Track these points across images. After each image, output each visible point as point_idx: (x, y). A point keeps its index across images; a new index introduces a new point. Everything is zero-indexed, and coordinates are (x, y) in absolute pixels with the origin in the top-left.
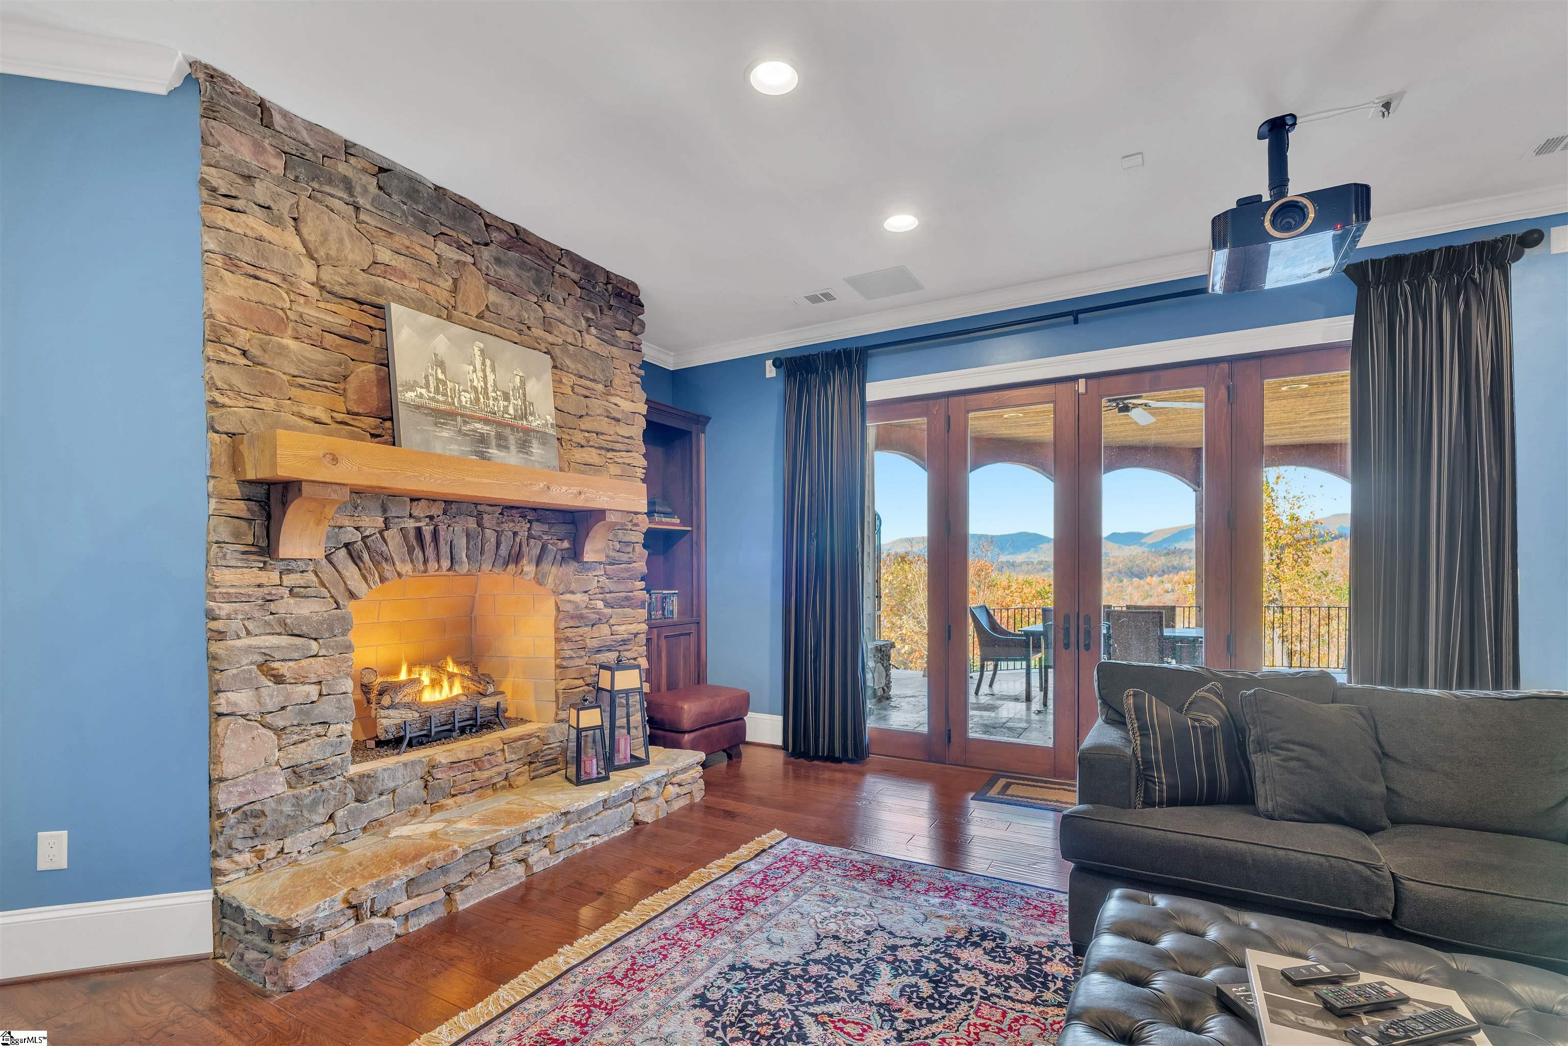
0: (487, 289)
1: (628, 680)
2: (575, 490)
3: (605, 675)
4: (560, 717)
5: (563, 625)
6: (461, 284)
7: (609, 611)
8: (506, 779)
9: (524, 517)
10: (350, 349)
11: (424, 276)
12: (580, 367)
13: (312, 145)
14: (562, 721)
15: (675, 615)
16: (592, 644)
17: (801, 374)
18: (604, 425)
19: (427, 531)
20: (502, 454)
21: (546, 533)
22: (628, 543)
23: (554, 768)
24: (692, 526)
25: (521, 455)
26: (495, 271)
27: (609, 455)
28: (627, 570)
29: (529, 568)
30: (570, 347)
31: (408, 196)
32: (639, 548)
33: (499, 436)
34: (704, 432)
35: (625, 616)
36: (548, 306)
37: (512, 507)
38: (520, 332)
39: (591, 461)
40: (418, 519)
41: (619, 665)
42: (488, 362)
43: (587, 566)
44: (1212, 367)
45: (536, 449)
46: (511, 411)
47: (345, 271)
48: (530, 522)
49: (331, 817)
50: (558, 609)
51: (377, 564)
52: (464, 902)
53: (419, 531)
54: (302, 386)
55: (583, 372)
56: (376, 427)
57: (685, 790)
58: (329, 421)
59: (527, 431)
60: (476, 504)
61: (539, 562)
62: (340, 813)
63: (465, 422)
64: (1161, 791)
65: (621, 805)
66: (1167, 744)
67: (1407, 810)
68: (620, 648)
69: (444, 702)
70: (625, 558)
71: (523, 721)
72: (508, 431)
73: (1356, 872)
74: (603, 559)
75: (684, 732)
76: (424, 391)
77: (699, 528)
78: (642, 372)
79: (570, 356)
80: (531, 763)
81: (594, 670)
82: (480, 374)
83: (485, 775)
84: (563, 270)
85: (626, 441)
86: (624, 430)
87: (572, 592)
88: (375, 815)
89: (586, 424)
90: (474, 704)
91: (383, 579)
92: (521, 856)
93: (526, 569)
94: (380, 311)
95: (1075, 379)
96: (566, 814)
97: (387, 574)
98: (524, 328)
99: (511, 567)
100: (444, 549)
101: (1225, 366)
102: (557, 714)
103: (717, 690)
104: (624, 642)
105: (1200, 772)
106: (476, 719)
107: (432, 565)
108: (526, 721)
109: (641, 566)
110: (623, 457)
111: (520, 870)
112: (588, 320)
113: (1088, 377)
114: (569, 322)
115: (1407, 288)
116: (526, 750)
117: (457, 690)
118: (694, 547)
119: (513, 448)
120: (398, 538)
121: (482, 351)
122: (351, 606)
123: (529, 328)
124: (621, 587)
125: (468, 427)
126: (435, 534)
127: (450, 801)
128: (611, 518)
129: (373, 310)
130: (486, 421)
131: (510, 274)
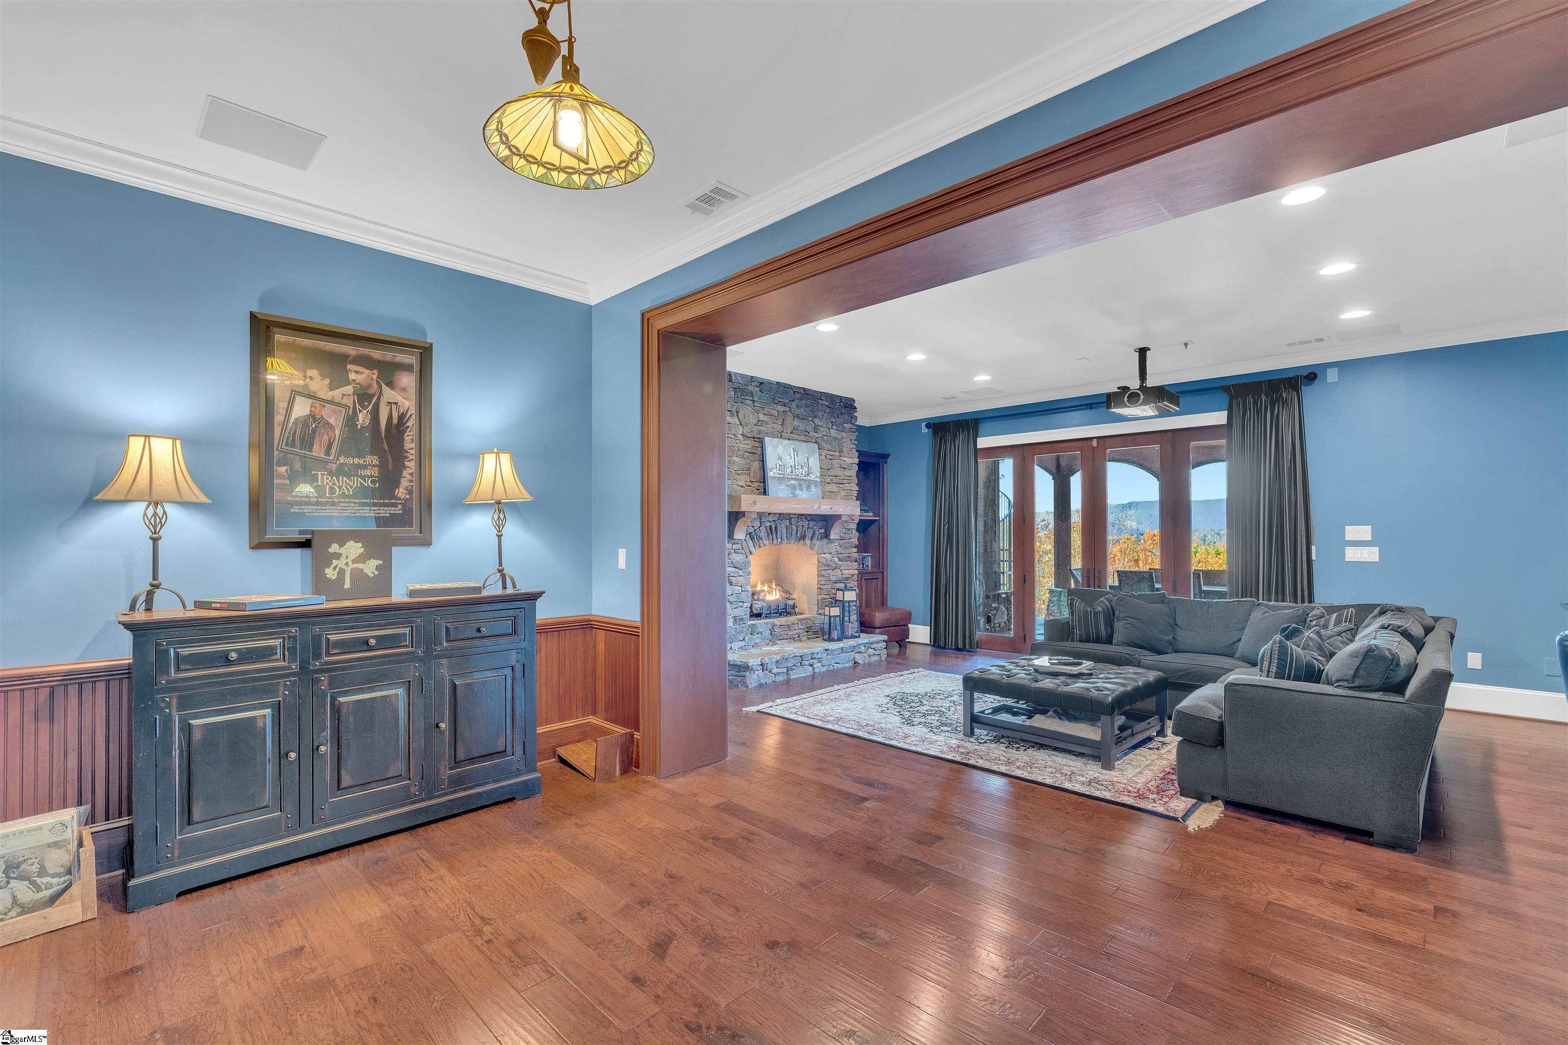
0: (794, 420)
1: (851, 596)
2: (829, 507)
3: (840, 594)
4: (819, 612)
5: (821, 569)
6: (785, 421)
7: (841, 563)
8: (798, 637)
9: (806, 519)
10: (751, 457)
11: (773, 421)
12: (829, 446)
13: (742, 383)
14: (820, 614)
15: (870, 568)
16: (833, 578)
17: (941, 433)
18: (839, 472)
19: (773, 526)
20: (801, 493)
21: (814, 526)
22: (849, 529)
23: (817, 636)
24: (879, 517)
25: (807, 492)
26: (797, 411)
27: (841, 486)
28: (848, 543)
29: (808, 542)
30: (825, 437)
31: (769, 391)
32: (854, 532)
33: (800, 485)
34: (886, 463)
35: (848, 565)
36: (816, 420)
37: (802, 515)
38: (806, 436)
39: (833, 490)
40: (771, 522)
41: (846, 589)
42: (795, 453)
43: (831, 541)
44: (1163, 434)
45: (813, 489)
46: (804, 473)
47: (749, 427)
48: (808, 521)
49: (744, 639)
50: (819, 561)
51: (758, 540)
52: (794, 676)
53: (770, 526)
54: (739, 474)
55: (830, 448)
56: (759, 487)
57: (877, 653)
58: (745, 486)
59: (809, 481)
60: (789, 514)
61: (812, 539)
62: (747, 638)
63: (788, 481)
64: (1077, 637)
65: (848, 652)
66: (1080, 617)
67: (1181, 647)
68: (845, 582)
69: (775, 600)
70: (848, 536)
71: (802, 614)
72: (803, 482)
73: (1125, 657)
74: (839, 538)
75: (876, 628)
76: (775, 470)
77: (883, 518)
78: (856, 442)
79: (825, 442)
80: (808, 632)
81: (834, 591)
82: (793, 459)
83: (791, 633)
84: (822, 402)
85: (849, 478)
86: (848, 473)
87: (825, 553)
88: (756, 642)
89: (831, 473)
90: (785, 602)
91: (760, 547)
92: (811, 663)
93: (807, 542)
94: (761, 441)
95: (1092, 439)
96: (827, 650)
97: (761, 545)
98: (807, 433)
99: (801, 541)
100: (779, 534)
101: (1170, 434)
102: (818, 611)
103: (893, 609)
104: (847, 579)
105: (1092, 631)
106: (786, 609)
107: (775, 541)
108: (803, 614)
109: (855, 541)
110: (847, 486)
111: (811, 669)
112: (832, 422)
113: (1098, 438)
114: (825, 426)
115: (1251, 400)
116: (807, 625)
117: (778, 597)
118: (881, 529)
119: (804, 489)
120: (764, 530)
121: (793, 449)
122: (750, 557)
123: (809, 433)
124: (846, 551)
125: (789, 483)
126: (776, 528)
127: (779, 642)
128: (844, 518)
129: (758, 440)
130: (795, 479)
131: (802, 411)
